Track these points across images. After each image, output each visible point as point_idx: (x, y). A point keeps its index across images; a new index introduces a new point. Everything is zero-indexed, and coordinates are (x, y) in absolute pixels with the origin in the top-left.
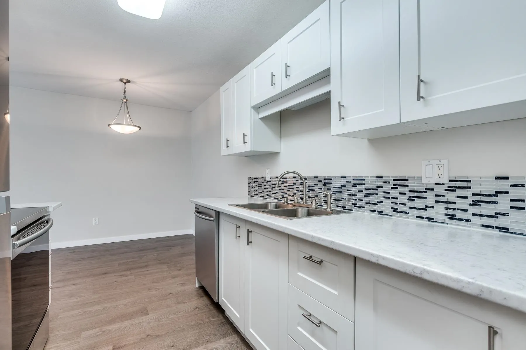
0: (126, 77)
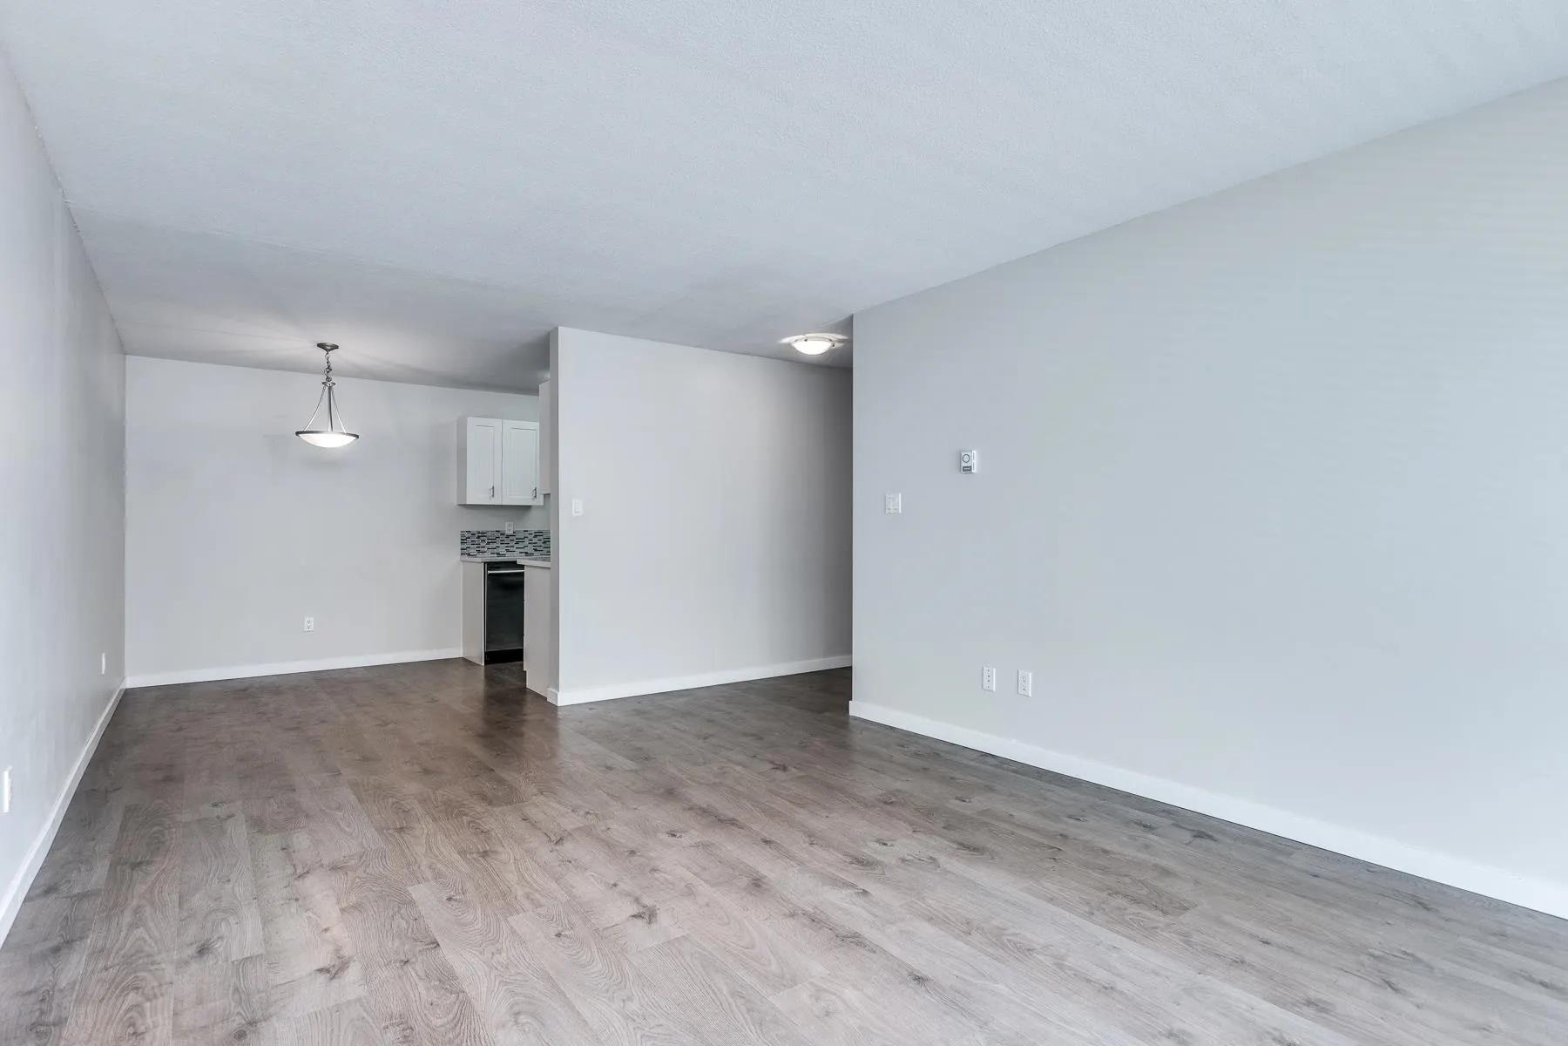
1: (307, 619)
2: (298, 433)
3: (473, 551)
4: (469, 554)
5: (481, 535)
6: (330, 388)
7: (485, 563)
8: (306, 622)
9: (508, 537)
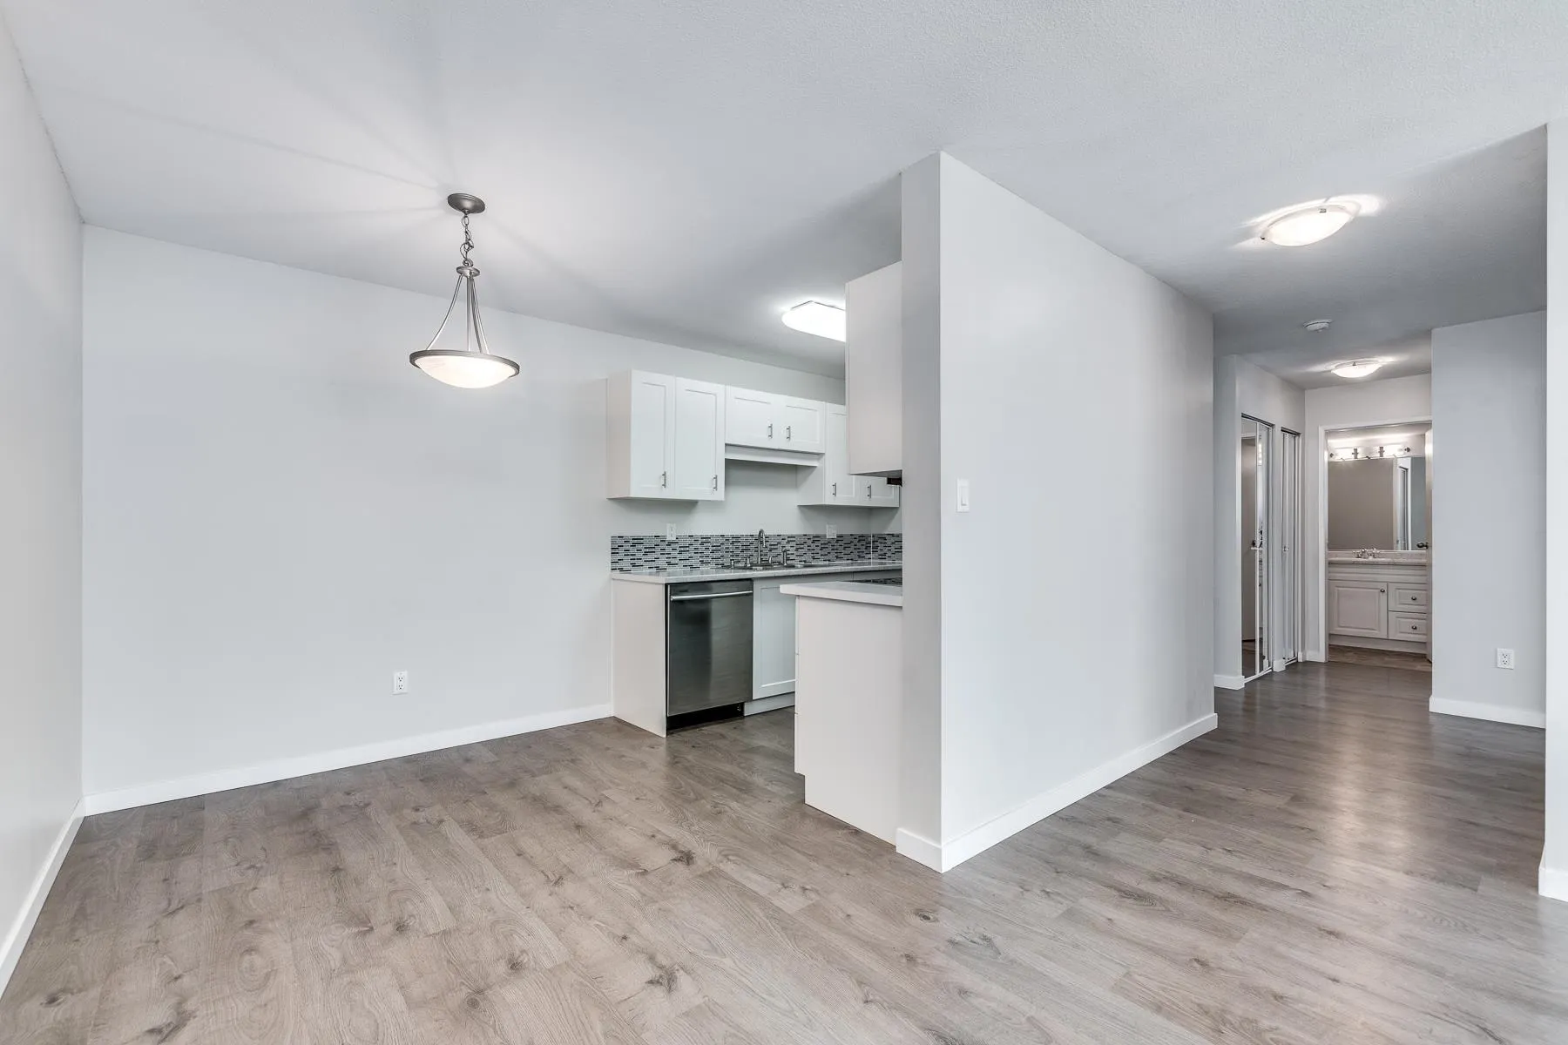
0: (471, 188)
1: (397, 675)
2: (414, 356)
3: (626, 564)
4: (621, 569)
5: (637, 541)
6: (470, 280)
7: (666, 585)
8: (395, 679)
9: (669, 544)
